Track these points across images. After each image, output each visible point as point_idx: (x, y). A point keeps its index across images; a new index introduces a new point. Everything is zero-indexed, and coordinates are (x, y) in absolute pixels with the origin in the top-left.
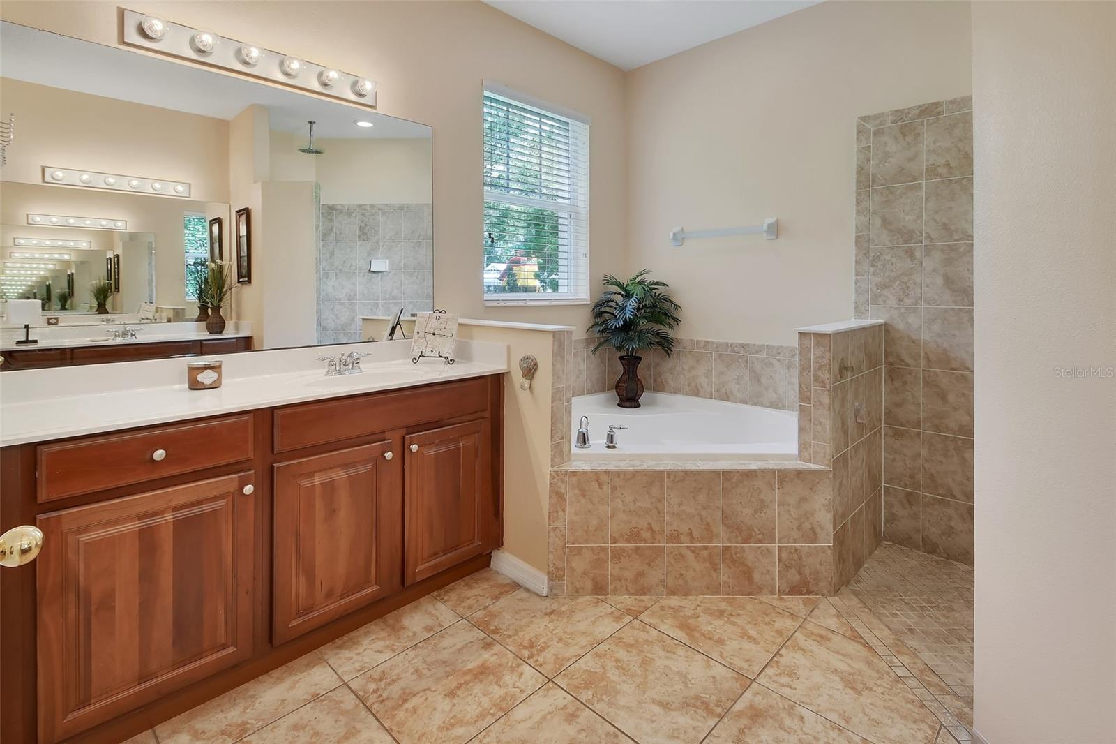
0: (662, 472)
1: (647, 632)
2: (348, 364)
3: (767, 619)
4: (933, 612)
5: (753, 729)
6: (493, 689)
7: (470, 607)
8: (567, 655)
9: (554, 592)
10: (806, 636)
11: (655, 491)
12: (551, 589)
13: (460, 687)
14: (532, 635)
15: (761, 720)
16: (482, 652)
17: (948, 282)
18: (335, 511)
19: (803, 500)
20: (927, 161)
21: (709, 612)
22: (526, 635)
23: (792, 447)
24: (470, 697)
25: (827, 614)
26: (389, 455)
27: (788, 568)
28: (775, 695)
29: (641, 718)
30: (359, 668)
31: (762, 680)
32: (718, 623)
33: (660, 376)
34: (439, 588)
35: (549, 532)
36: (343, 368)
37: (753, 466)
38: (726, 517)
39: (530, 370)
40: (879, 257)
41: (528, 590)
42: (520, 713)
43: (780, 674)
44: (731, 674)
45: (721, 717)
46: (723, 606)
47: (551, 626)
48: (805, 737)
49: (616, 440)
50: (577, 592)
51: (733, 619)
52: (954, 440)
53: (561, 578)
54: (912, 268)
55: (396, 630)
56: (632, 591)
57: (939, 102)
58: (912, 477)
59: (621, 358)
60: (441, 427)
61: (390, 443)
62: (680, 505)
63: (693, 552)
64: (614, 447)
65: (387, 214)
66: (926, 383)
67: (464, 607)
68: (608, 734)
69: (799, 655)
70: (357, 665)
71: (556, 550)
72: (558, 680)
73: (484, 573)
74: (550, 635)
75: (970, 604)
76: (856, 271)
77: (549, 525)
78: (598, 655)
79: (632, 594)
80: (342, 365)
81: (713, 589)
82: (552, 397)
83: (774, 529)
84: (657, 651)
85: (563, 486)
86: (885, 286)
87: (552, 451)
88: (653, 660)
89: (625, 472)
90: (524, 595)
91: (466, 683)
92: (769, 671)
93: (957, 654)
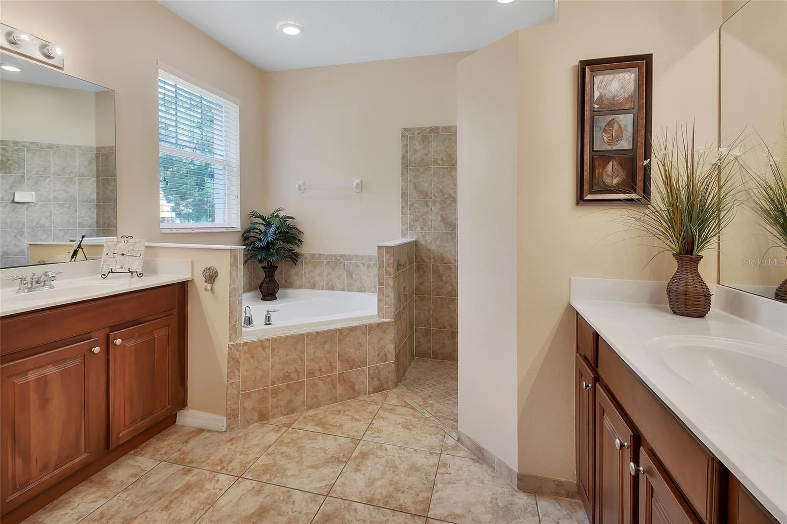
0: (303, 335)
1: (298, 433)
2: (38, 283)
3: (364, 408)
4: (438, 386)
5: (364, 462)
6: (199, 495)
7: (166, 453)
8: (249, 460)
9: (231, 427)
10: (383, 411)
11: (299, 347)
12: (228, 425)
13: (172, 502)
14: (220, 456)
15: (367, 457)
16: (184, 476)
17: (443, 219)
18: (48, 400)
19: (381, 339)
20: (433, 156)
21: (332, 413)
22: (216, 457)
23: (375, 312)
24: (182, 506)
25: (392, 398)
26: (97, 350)
27: (373, 378)
28: (372, 443)
29: (302, 478)
30: (77, 517)
31: (365, 438)
32: (338, 417)
33: (289, 278)
34: (136, 447)
35: (227, 387)
36: (35, 285)
37: (355, 324)
38: (341, 356)
39: (211, 277)
40: (412, 205)
41: (210, 431)
42: (222, 501)
43: (373, 433)
44: (349, 440)
45: (346, 462)
46: (340, 407)
47: (233, 447)
48: (388, 457)
49: (272, 319)
50: (248, 423)
51: (346, 413)
52: (445, 299)
53: (236, 416)
54: (427, 211)
55: (105, 483)
56: (285, 413)
57: (438, 127)
58: (427, 321)
59: (263, 268)
60: (139, 324)
61: (97, 340)
62: (314, 353)
63: (322, 380)
64: (270, 324)
65: (34, 151)
66: (434, 271)
67: (161, 454)
68: (283, 493)
69: (381, 421)
70: (75, 516)
71: (233, 398)
72: (246, 476)
73: (172, 429)
74: (234, 453)
75: (455, 379)
76: (402, 212)
77: (228, 381)
78: (268, 454)
79: (285, 415)
80: (34, 283)
81: (334, 400)
82: (230, 294)
83: (366, 358)
84: (306, 441)
85: (238, 354)
86: (415, 221)
87: (229, 331)
88: (304, 446)
89: (280, 338)
90: (208, 434)
91: (176, 498)
92: (368, 433)
93: (449, 402)
